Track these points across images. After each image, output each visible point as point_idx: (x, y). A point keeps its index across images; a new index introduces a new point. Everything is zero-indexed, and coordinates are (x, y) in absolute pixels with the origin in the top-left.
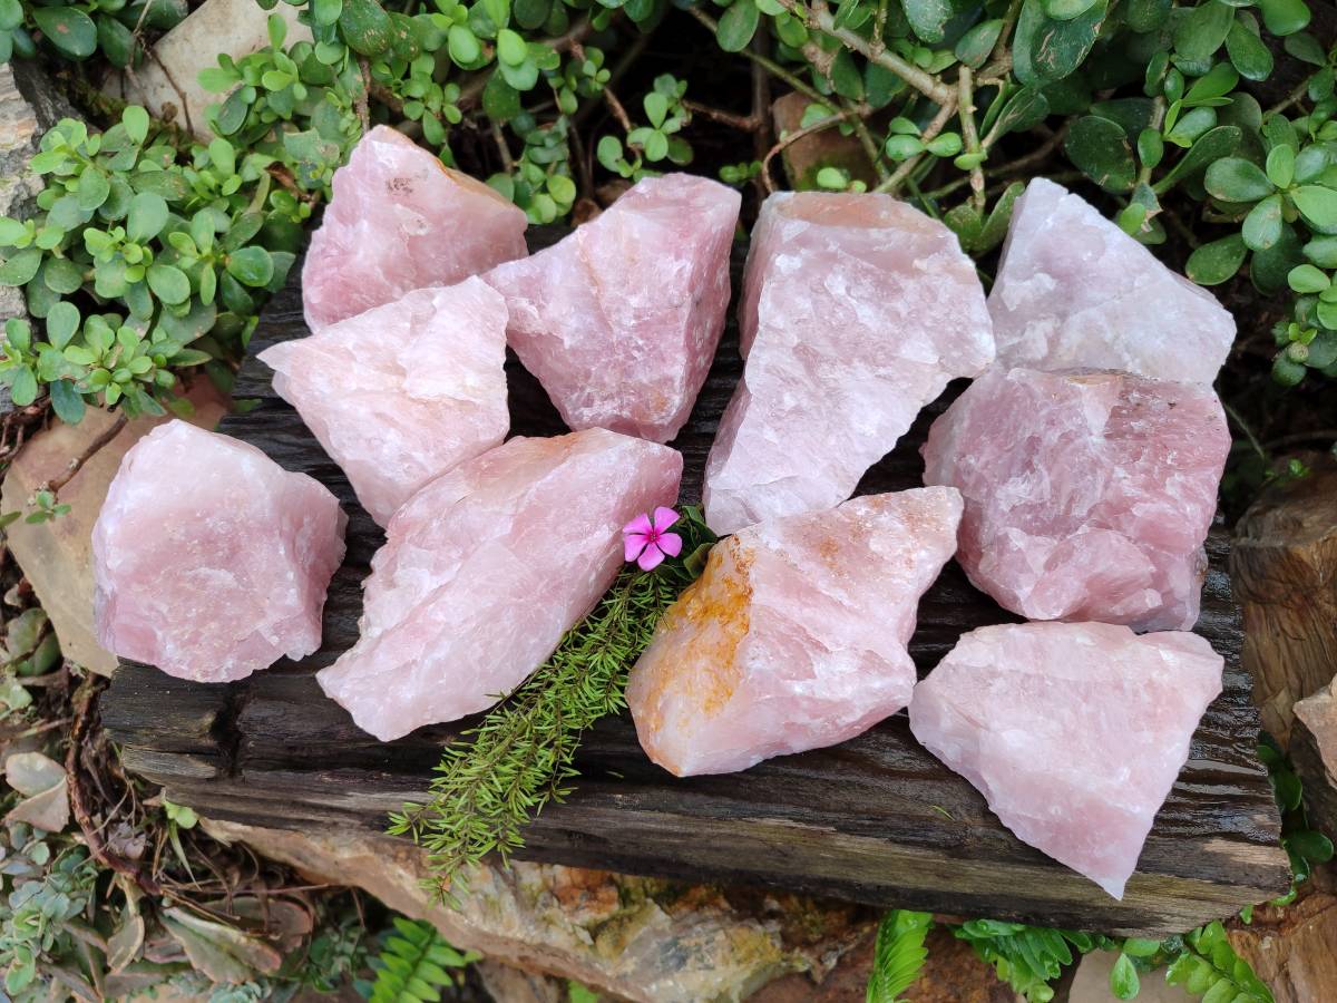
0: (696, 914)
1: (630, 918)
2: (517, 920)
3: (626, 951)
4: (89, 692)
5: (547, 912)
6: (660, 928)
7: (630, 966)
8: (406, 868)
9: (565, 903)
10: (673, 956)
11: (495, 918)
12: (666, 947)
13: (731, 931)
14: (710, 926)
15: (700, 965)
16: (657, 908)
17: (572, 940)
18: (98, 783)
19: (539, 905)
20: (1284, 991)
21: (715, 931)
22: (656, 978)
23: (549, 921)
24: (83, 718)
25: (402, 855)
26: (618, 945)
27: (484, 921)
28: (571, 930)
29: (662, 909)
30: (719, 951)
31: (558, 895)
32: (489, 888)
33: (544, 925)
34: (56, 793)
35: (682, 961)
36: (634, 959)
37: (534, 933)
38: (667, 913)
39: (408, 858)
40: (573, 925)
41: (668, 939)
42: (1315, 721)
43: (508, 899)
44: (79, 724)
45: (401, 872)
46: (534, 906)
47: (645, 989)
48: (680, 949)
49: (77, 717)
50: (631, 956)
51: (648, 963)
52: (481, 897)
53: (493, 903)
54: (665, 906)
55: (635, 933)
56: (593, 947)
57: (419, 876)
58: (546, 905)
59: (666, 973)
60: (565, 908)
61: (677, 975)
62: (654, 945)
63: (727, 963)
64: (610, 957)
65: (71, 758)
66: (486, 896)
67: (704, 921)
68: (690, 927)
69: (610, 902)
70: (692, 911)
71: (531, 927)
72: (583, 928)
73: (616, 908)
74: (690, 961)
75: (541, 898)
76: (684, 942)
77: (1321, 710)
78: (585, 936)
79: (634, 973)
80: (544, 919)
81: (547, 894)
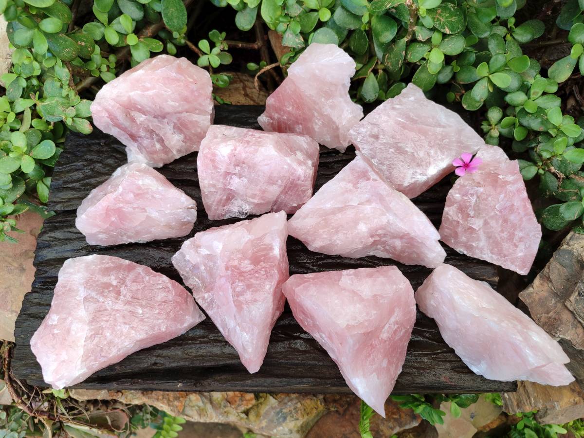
0: (288, 398)
1: (261, 403)
2: (214, 415)
3: (262, 418)
4: (7, 347)
5: (226, 409)
6: (274, 406)
7: (264, 423)
8: (163, 403)
9: (233, 404)
10: (281, 417)
11: (205, 415)
12: (278, 413)
13: (303, 402)
14: (295, 402)
15: (293, 419)
16: (271, 397)
17: (238, 418)
18: (21, 385)
19: (222, 407)
20: (524, 393)
21: (296, 403)
22: (275, 427)
23: (227, 413)
24: (7, 359)
25: (161, 397)
26: (258, 415)
27: (200, 418)
28: (237, 415)
29: (274, 397)
30: (299, 412)
31: (229, 401)
32: (200, 404)
33: (225, 414)
34: (4, 392)
35: (285, 418)
36: (265, 420)
37: (222, 419)
38: (276, 399)
39: (163, 398)
40: (238, 413)
41: (278, 410)
42: (527, 300)
43: (209, 406)
44: (6, 363)
45: (162, 405)
46: (220, 407)
47: (271, 432)
48: (284, 414)
49: (5, 359)
50: (264, 419)
51: (271, 421)
52: (197, 408)
53: (203, 410)
54: (275, 396)
55: (264, 409)
56: (248, 419)
57: (169, 405)
58: (225, 407)
59: (279, 424)
60: (233, 406)
61: (284, 424)
62: (273, 413)
63: (303, 416)
64: (255, 421)
65: (6, 377)
66: (199, 407)
67: (291, 400)
68: (286, 404)
69: (251, 400)
70: (286, 397)
71: (221, 416)
72: (242, 413)
73: (254, 402)
74: (288, 418)
75: (222, 404)
76: (284, 411)
77: (530, 295)
78: (243, 416)
79: (266, 426)
80: (225, 412)
81: (225, 402)
